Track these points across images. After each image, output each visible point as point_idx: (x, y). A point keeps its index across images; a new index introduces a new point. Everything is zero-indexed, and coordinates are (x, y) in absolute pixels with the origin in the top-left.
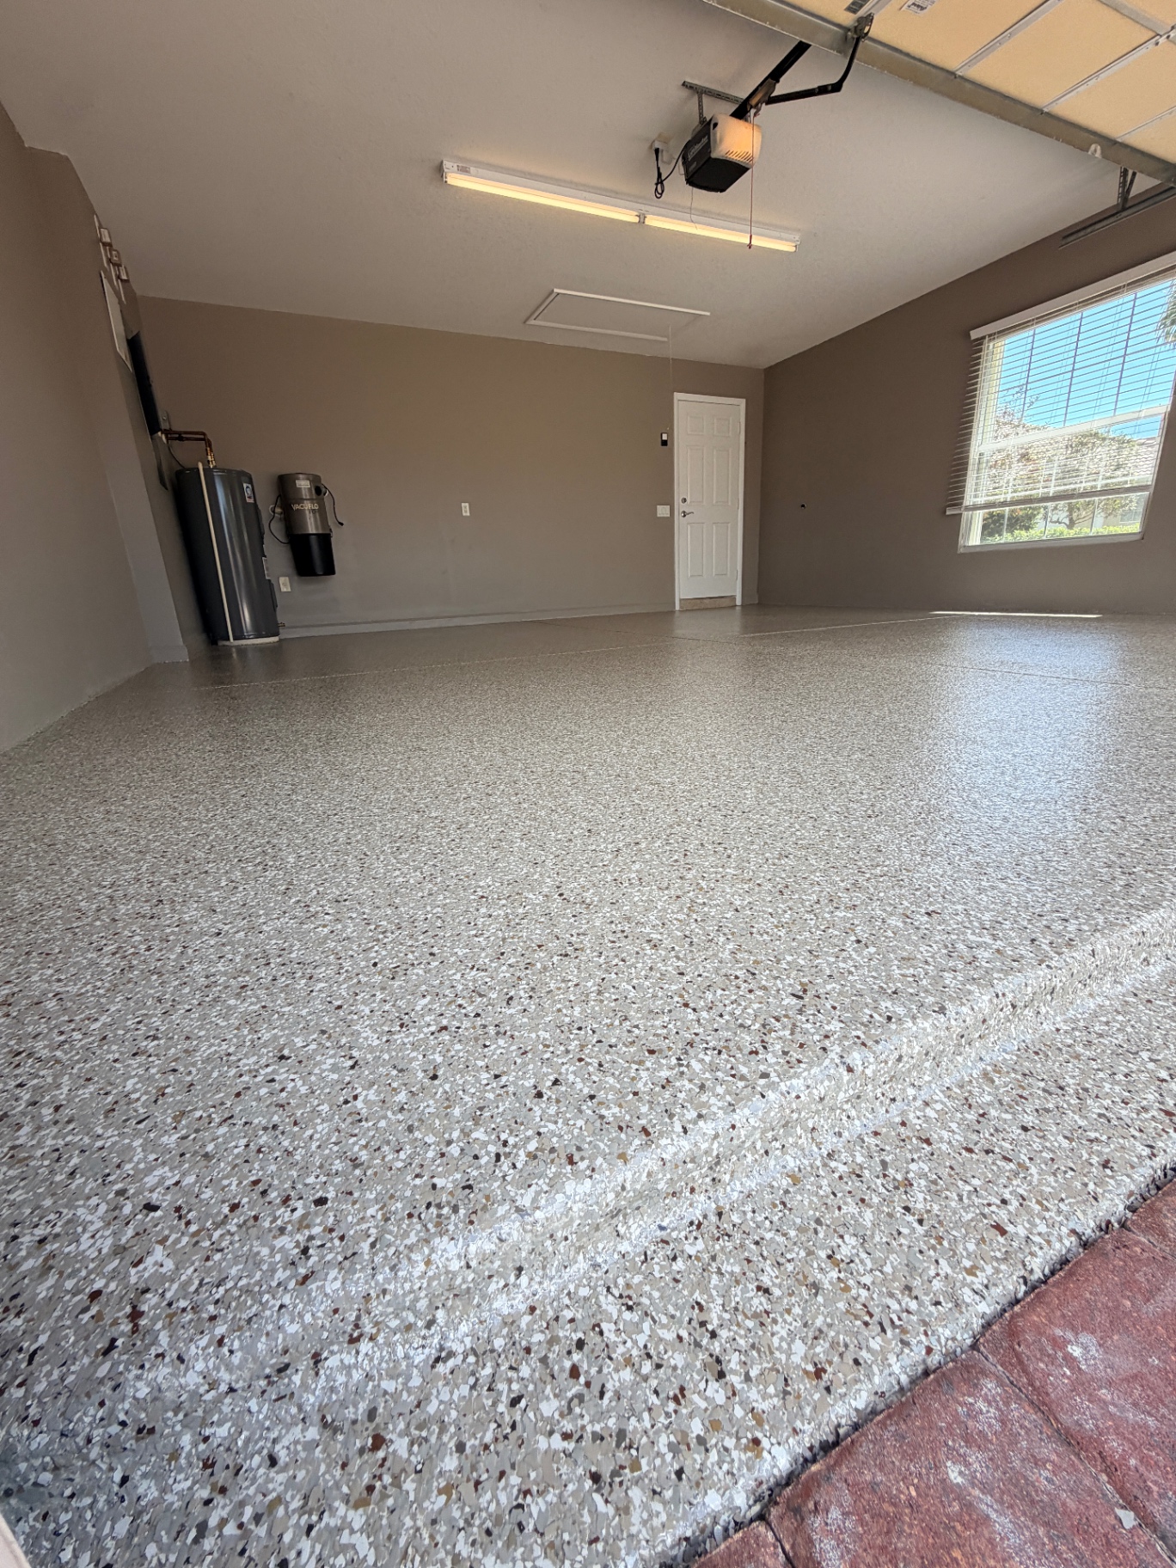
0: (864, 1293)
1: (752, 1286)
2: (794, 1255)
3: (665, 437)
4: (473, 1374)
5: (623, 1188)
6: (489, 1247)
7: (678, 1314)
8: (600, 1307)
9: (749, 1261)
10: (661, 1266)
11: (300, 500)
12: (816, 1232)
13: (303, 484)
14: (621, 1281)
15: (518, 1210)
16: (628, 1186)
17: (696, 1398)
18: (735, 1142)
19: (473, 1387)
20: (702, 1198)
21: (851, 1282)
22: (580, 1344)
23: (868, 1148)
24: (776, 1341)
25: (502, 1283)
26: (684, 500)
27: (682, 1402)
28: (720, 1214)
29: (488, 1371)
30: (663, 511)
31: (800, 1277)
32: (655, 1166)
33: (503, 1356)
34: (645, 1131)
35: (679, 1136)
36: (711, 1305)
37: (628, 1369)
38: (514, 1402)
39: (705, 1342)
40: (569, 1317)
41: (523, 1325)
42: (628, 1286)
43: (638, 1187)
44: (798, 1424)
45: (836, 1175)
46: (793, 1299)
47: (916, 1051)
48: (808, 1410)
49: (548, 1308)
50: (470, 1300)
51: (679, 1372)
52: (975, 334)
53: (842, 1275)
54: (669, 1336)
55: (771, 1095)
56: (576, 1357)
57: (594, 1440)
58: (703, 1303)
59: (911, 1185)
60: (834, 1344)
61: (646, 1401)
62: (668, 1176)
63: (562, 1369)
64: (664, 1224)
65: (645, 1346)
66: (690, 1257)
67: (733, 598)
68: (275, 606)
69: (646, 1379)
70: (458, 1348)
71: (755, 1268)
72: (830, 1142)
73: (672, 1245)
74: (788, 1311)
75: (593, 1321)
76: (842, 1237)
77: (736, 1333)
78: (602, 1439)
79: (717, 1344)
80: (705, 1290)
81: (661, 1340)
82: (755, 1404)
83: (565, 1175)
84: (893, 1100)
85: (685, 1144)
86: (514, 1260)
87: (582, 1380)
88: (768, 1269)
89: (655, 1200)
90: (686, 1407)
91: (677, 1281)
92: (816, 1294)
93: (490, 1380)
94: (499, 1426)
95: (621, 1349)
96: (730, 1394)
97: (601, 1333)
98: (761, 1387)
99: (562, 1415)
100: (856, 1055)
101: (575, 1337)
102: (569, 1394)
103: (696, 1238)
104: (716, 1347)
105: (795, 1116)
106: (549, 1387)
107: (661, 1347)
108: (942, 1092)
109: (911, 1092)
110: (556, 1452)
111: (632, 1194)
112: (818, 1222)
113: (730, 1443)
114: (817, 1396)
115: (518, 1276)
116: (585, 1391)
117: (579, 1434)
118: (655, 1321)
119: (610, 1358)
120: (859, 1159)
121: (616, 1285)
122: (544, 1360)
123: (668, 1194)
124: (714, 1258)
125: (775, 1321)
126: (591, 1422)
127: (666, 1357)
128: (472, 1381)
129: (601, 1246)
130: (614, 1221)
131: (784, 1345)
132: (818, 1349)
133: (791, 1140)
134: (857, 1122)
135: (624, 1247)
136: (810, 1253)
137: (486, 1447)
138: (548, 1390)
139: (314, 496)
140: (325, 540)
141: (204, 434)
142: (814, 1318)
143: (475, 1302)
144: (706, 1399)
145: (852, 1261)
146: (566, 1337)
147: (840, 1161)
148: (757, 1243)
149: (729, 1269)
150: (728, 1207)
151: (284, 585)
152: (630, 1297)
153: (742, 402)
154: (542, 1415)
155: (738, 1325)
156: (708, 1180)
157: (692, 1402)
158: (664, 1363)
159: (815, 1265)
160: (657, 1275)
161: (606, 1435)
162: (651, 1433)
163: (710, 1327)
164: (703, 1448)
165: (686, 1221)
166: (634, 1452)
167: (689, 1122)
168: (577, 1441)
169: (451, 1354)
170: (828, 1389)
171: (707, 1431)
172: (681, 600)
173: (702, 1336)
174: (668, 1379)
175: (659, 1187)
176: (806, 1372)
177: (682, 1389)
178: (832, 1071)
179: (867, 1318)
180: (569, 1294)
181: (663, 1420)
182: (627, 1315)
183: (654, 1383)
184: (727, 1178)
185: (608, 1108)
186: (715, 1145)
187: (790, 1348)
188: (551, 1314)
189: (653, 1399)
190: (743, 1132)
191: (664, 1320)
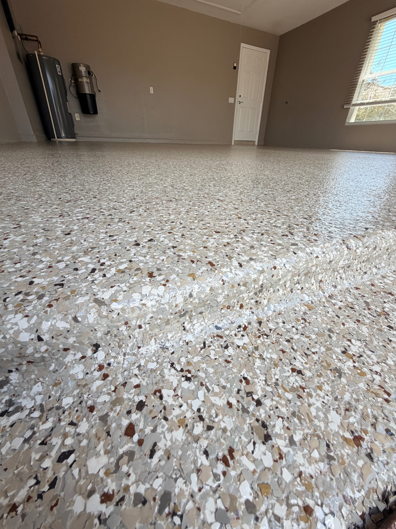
0: (377, 378)
1: (289, 368)
2: (317, 350)
3: (235, 65)
4: (32, 428)
5: (191, 296)
6: (62, 325)
7: (228, 386)
8: (164, 377)
9: (284, 352)
10: (216, 352)
11: (82, 77)
12: (330, 337)
13: (83, 69)
14: (183, 360)
15: (96, 301)
16: (194, 295)
17: (244, 460)
18: (275, 278)
19: (26, 441)
20: (248, 312)
21: (365, 370)
22: (141, 406)
23: (354, 295)
24: (313, 410)
25: (79, 355)
26: (240, 96)
27: (231, 462)
28: (260, 323)
29: (49, 425)
30: (231, 100)
31: (324, 364)
32: (217, 284)
33: (67, 413)
34: (210, 263)
35: (236, 268)
36: (256, 380)
37: (181, 429)
38: (63, 457)
39: (251, 408)
40: (135, 384)
41: (94, 388)
42: (188, 363)
43: (203, 296)
44: (349, 492)
45: (337, 307)
46: (322, 380)
47: (383, 246)
48: (355, 477)
49: (119, 376)
50: (47, 367)
51: (228, 434)
52: (374, 19)
53: (356, 364)
54: (221, 402)
55: (300, 254)
56: (134, 416)
57: (135, 504)
58: (249, 378)
59: (389, 315)
60: (364, 416)
61: (195, 462)
62: (226, 293)
63: (119, 426)
64: (219, 325)
65: (199, 410)
66: (239, 347)
67: (254, 142)
68: (73, 125)
69: (197, 439)
70: (28, 403)
71: (288, 357)
72: (330, 290)
73: (225, 339)
74: (320, 388)
75: (156, 388)
76: (350, 341)
77: (277, 402)
78: (144, 502)
79: (262, 411)
80: (251, 369)
81: (213, 405)
82: (302, 469)
83: (144, 283)
84: (366, 273)
85: (241, 274)
86: (89, 338)
87: (136, 438)
88: (299, 357)
89: (215, 309)
90: (234, 469)
91: (228, 362)
92: (340, 376)
93: (47, 434)
94: (38, 483)
95: (177, 411)
96: (277, 457)
97: (161, 397)
98: (306, 451)
99: (107, 474)
100: (352, 241)
101: (137, 399)
102: (121, 451)
103: (243, 336)
104: (262, 413)
105: (314, 268)
106: (102, 443)
107: (213, 411)
108: (392, 272)
109: (375, 270)
110: (90, 516)
111: (197, 301)
112: (330, 330)
113: (281, 510)
114: (360, 463)
115: (95, 352)
116: (137, 448)
117: (121, 495)
118: (208, 390)
119: (166, 419)
120: (350, 300)
121: (179, 363)
122: (104, 418)
123: (224, 306)
124: (256, 348)
125: (310, 395)
126: (137, 482)
127: (216, 420)
128: (28, 434)
129: (170, 336)
130: (182, 320)
131: (321, 414)
132: (352, 420)
133: (307, 285)
134: (345, 281)
135: (189, 337)
136: (328, 349)
137: (14, 508)
138: (100, 447)
139: (88, 75)
140: (93, 97)
141: (37, 37)
142: (343, 394)
143: (51, 368)
144: (254, 461)
145: (361, 356)
146: (129, 399)
147: (338, 300)
148: (288, 341)
149: (269, 356)
150: (265, 319)
151: (77, 117)
152: (189, 372)
153: (269, 51)
154: (87, 472)
155: (279, 396)
156: (253, 301)
157: (239, 462)
158: (215, 425)
159: (334, 357)
160: (213, 357)
161: (150, 498)
162: (197, 498)
163: (256, 397)
164: (253, 517)
165: (236, 325)
166: (177, 520)
167: (244, 261)
168: (117, 504)
169: (20, 409)
170: (369, 456)
171: (256, 496)
172: (234, 141)
173: (249, 403)
174: (218, 440)
175: (219, 300)
176: (345, 439)
177: (231, 451)
178: (338, 246)
179: (386, 396)
180: (139, 367)
181: (211, 483)
182: (186, 385)
183: (204, 443)
184: (265, 302)
185: (185, 252)
186: (262, 277)
187: (326, 417)
188: (121, 380)
189: (203, 460)
190: (281, 272)
191: (217, 389)
